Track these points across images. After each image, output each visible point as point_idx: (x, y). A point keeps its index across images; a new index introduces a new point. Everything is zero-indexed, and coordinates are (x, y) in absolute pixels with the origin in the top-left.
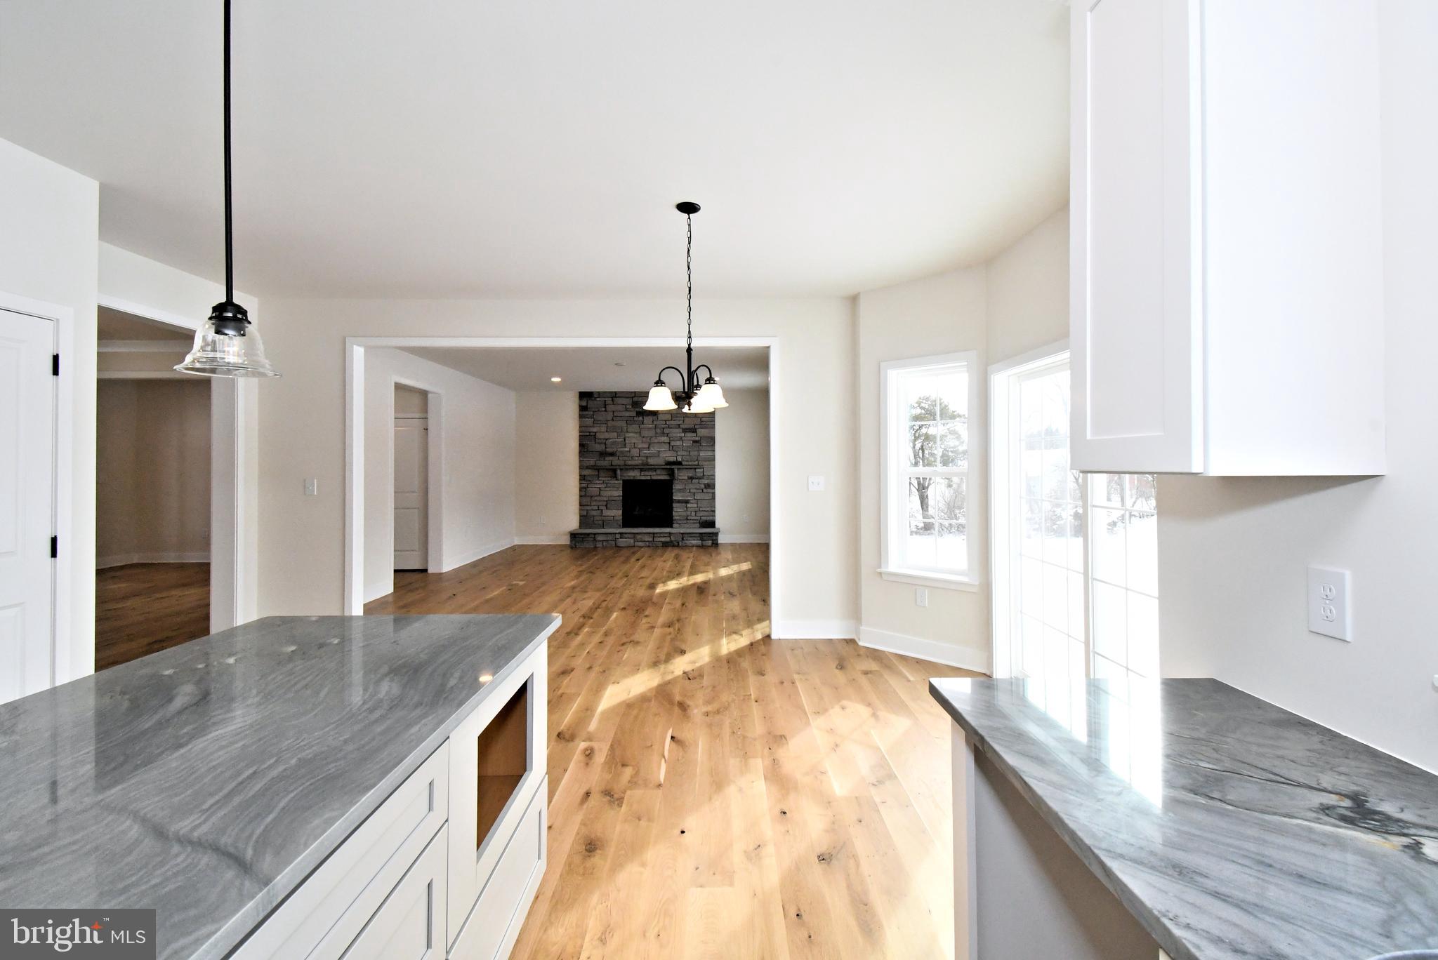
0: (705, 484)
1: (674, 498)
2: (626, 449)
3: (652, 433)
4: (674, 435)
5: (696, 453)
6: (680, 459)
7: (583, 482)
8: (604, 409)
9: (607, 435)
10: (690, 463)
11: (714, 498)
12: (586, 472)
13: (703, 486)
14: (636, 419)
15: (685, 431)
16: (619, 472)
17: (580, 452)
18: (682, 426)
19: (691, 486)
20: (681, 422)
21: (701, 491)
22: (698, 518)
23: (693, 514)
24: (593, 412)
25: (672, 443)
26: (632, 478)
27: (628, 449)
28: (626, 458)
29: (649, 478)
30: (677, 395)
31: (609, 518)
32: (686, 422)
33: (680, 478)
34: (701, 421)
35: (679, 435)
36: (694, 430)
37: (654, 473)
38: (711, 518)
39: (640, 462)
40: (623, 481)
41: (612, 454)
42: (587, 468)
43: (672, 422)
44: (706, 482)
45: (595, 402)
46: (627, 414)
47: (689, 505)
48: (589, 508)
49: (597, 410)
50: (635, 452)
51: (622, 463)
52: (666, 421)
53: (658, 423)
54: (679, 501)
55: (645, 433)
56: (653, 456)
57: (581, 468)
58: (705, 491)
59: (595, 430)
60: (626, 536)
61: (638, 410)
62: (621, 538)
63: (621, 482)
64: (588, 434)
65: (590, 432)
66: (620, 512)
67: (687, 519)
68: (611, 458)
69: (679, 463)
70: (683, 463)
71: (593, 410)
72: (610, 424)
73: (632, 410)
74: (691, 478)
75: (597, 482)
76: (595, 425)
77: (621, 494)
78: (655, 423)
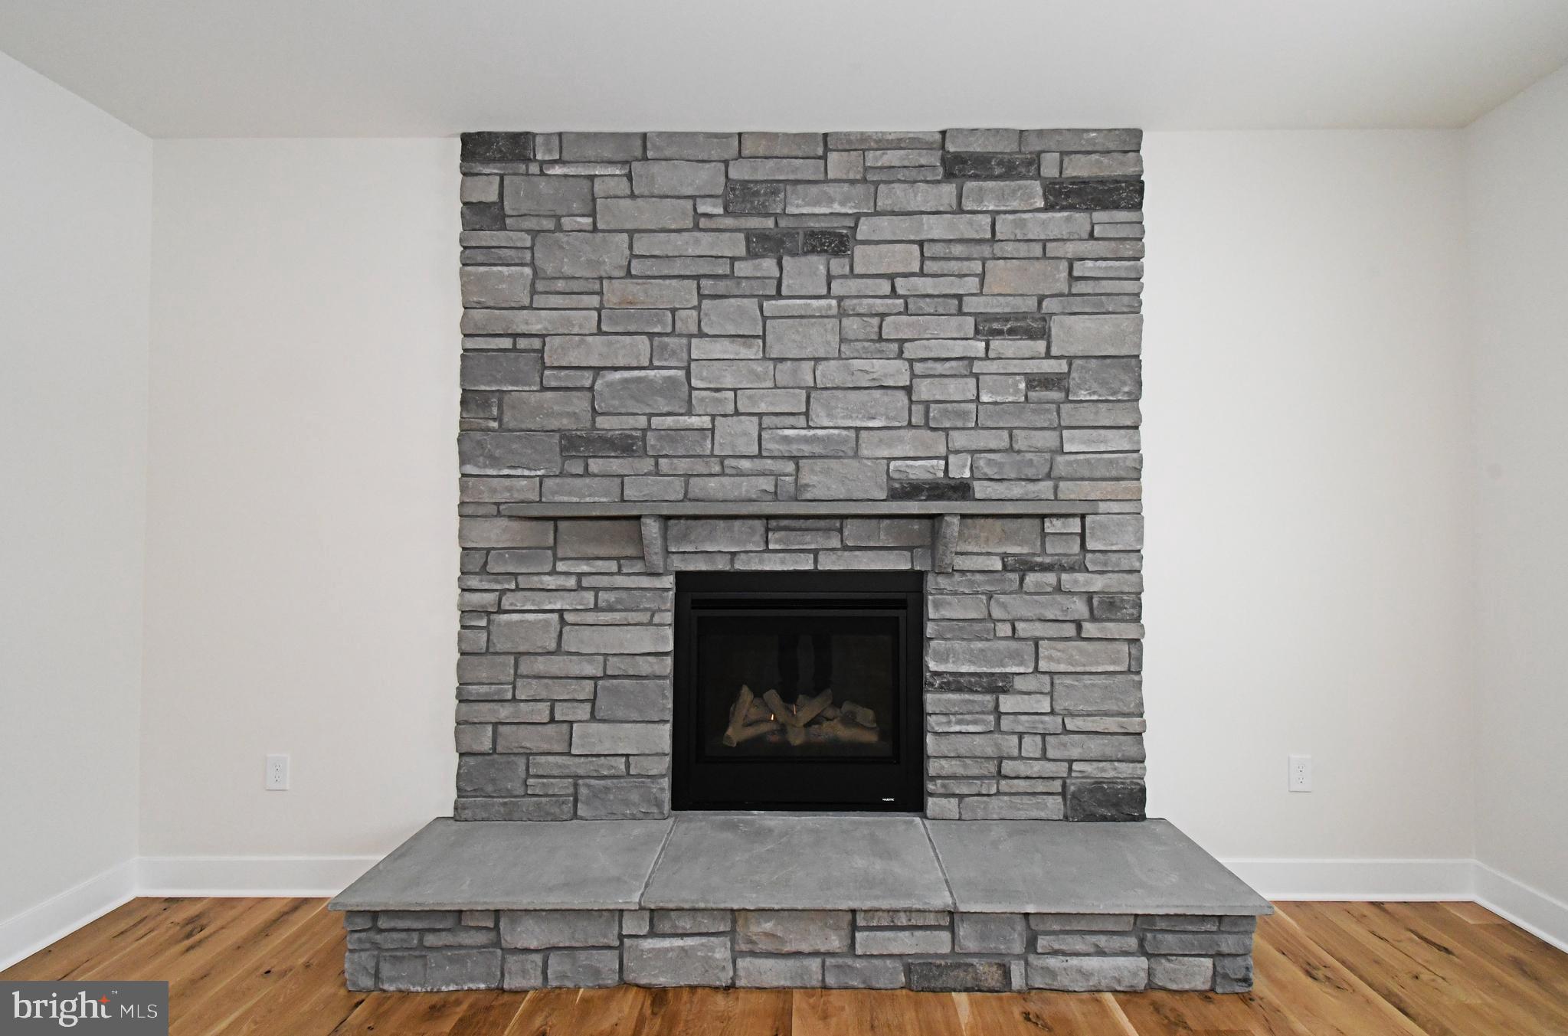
0: (1089, 597)
1: (932, 665)
2: (694, 421)
3: (821, 338)
4: (937, 349)
5: (1048, 439)
6: (961, 470)
7: (474, 582)
8: (587, 221)
9: (595, 351)
10: (1017, 490)
11: (1135, 668)
12: (494, 533)
13: (1080, 608)
14: (743, 269)
15: (988, 327)
16: (652, 529)
17: (466, 430)
18: (972, 305)
19: (1018, 606)
20: (972, 284)
21: (1070, 630)
22: (1062, 769)
23: (1031, 746)
24: (534, 233)
25: (925, 390)
26: (722, 565)
27: (706, 422)
28: (700, 467)
29: (806, 564)
30: (951, 148)
31: (604, 766)
32: (992, 285)
33: (961, 563)
34: (1072, 278)
35: (958, 349)
36: (1032, 326)
37: (835, 543)
38: (1126, 770)
39: (767, 484)
40: (681, 577)
41: (626, 446)
42: (498, 511)
43: (926, 285)
44: (1098, 584)
45: (542, 184)
46: (705, 244)
47: (1007, 703)
48: (504, 712)
49: (548, 224)
50: (738, 435)
51: (675, 489)
52: (891, 277)
53: (853, 286)
54: (955, 683)
55: (786, 340)
56: (831, 453)
57: (467, 512)
58: (1090, 629)
59: (535, 322)
60: (686, 924)
61: (754, 223)
62: (653, 934)
63: (669, 581)
64: (507, 343)
65: (515, 336)
66: (662, 736)
67: (1000, 775)
68: (616, 465)
69: (962, 490)
70: (980, 489)
71: (531, 224)
72: (614, 293)
73: (729, 222)
74: (1024, 566)
75: (550, 582)
76: (539, 301)
77: (670, 647)
78: (837, 287)
